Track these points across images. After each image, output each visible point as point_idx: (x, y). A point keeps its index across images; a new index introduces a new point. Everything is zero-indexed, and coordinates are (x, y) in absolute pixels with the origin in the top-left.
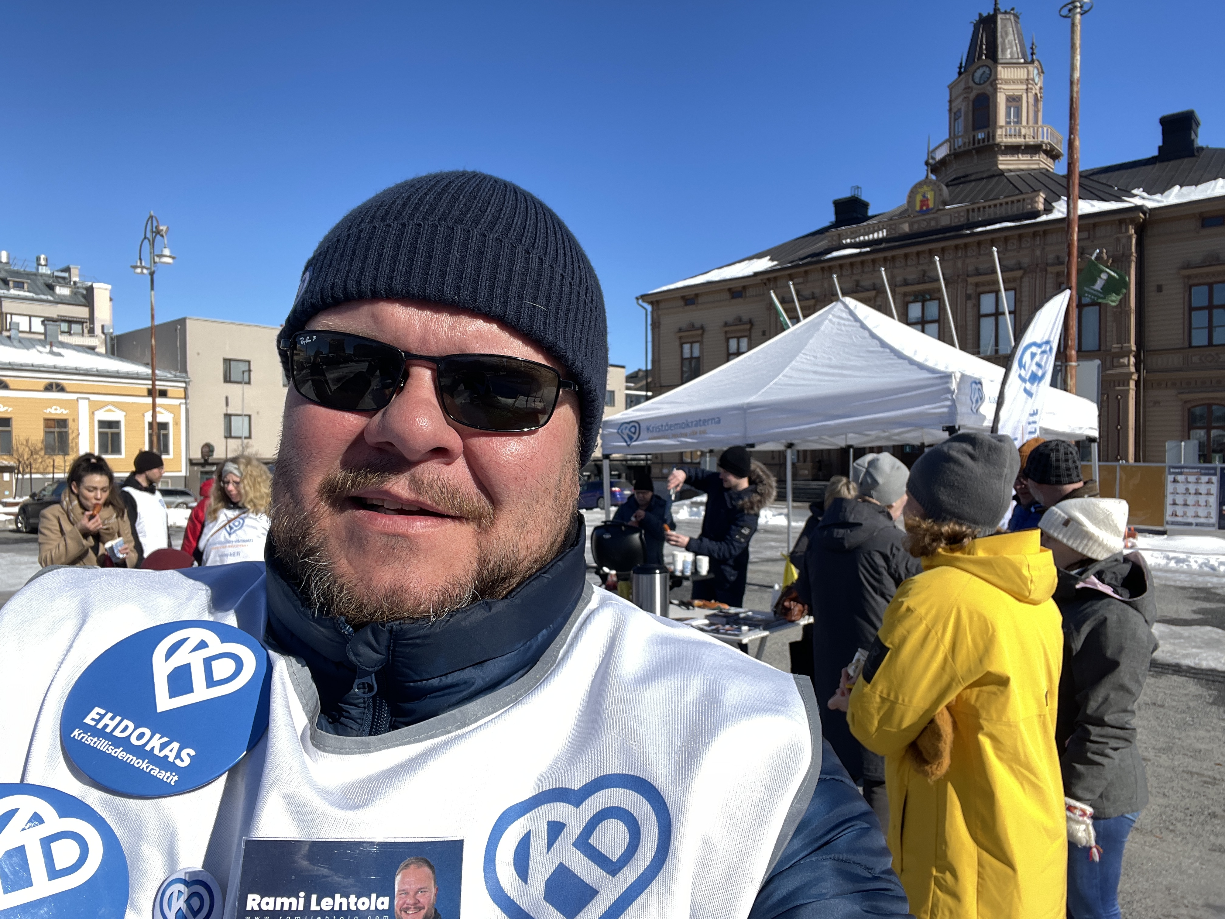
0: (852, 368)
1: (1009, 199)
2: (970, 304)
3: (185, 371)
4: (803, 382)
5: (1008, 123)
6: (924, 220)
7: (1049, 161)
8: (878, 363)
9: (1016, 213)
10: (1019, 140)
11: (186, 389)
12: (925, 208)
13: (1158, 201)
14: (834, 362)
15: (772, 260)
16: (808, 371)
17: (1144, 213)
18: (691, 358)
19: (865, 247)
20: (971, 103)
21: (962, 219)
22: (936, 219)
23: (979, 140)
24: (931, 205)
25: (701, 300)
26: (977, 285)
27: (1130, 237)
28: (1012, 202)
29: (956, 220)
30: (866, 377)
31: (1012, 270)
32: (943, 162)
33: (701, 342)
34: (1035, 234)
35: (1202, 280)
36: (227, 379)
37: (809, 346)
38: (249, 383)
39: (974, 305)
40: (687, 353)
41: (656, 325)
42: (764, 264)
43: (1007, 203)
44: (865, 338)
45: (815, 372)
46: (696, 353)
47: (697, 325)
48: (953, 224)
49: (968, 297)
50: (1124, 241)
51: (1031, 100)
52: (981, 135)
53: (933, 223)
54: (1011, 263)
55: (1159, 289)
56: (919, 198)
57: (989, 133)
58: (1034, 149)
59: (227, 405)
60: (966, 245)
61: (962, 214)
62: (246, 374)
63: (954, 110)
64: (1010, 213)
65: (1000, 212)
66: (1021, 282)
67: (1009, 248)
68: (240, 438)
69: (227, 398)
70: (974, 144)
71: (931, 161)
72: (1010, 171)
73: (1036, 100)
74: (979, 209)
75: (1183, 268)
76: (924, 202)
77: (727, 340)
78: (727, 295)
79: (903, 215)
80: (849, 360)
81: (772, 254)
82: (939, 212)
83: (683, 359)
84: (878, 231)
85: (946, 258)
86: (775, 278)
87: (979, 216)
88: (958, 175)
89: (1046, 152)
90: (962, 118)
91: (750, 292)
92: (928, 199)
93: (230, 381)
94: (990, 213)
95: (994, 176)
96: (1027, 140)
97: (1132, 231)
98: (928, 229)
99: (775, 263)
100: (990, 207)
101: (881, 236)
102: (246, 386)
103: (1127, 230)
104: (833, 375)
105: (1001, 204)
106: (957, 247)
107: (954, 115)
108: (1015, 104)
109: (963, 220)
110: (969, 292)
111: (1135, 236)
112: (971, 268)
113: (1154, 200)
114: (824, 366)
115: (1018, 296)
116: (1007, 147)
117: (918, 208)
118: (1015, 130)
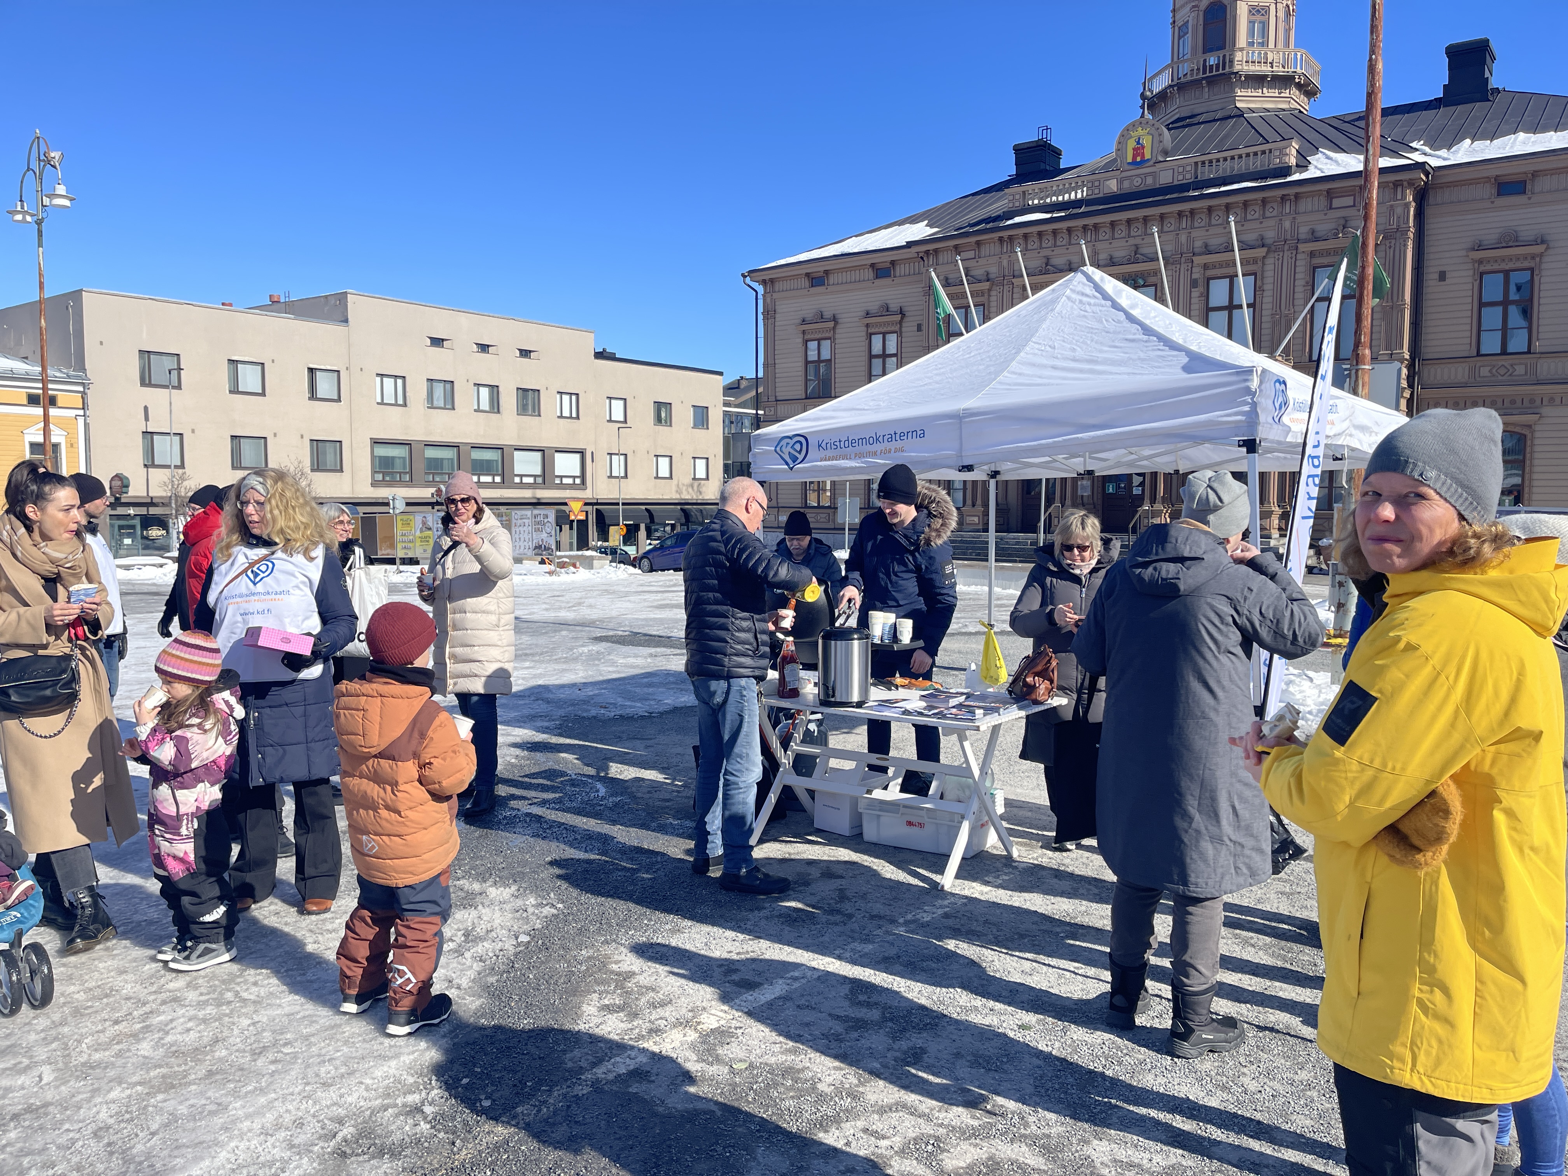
0: (1105, 362)
1: (1251, 150)
2: (1196, 293)
3: (84, 370)
4: (1039, 381)
5: (1251, 44)
6: (1137, 176)
7: (1303, 99)
8: (1142, 355)
9: (1259, 169)
10: (1265, 69)
11: (84, 394)
12: (1139, 159)
13: (1445, 159)
14: (1079, 353)
15: (929, 225)
16: (1044, 366)
17: (1427, 174)
18: (819, 361)
19: (1059, 210)
20: (1201, 14)
21: (1188, 176)
22: (1154, 174)
23: (1211, 67)
24: (1148, 156)
25: (832, 279)
26: (1206, 267)
27: (1407, 206)
28: (1256, 154)
29: (1181, 177)
30: (1129, 374)
31: (1252, 247)
32: (1163, 96)
33: (832, 339)
34: (1283, 198)
35: (1496, 267)
36: (146, 381)
37: (1040, 332)
38: (179, 387)
39: (1201, 295)
40: (813, 355)
41: (769, 314)
42: (920, 231)
43: (1248, 155)
44: (1119, 322)
45: (1054, 368)
46: (826, 355)
47: (828, 314)
48: (1176, 183)
49: (1194, 284)
50: (1399, 210)
51: (1281, 14)
52: (1212, 61)
53: (1149, 180)
54: (1251, 237)
55: (1442, 276)
56: (1131, 144)
57: (1224, 56)
58: (1284, 81)
59: (147, 419)
60: (1192, 212)
61: (1189, 168)
62: (174, 373)
63: (1179, 23)
64: (1252, 168)
65: (1239, 167)
66: (1264, 264)
67: (1249, 217)
68: (168, 467)
69: (146, 409)
70: (1204, 72)
71: (1148, 93)
72: (1252, 110)
73: (1288, 14)
74: (1211, 161)
75: (1473, 249)
76: (1139, 149)
77: (870, 336)
78: (869, 274)
79: (1109, 167)
80: (1101, 351)
81: (930, 217)
82: (1158, 165)
83: (807, 362)
84: (1075, 189)
85: (1166, 229)
86: (936, 251)
87: (1210, 172)
88: (1183, 115)
89: (1299, 86)
90: (1189, 35)
91: (900, 270)
92: (1143, 147)
93: (150, 385)
94: (1225, 169)
95: (1230, 117)
96: (1275, 69)
97: (1410, 198)
98: (1142, 188)
99: (936, 230)
100: (1225, 159)
101: (1079, 196)
102: (174, 391)
103: (1404, 197)
104: (1081, 371)
105: (1240, 157)
106: (1180, 214)
107: (1181, 31)
108: (1258, 18)
109: (1189, 178)
110: (1194, 276)
111: (1413, 204)
112: (1198, 244)
113: (1439, 157)
114: (1066, 359)
115: (1259, 283)
116: (1247, 77)
117: (1130, 160)
118: (1260, 54)
